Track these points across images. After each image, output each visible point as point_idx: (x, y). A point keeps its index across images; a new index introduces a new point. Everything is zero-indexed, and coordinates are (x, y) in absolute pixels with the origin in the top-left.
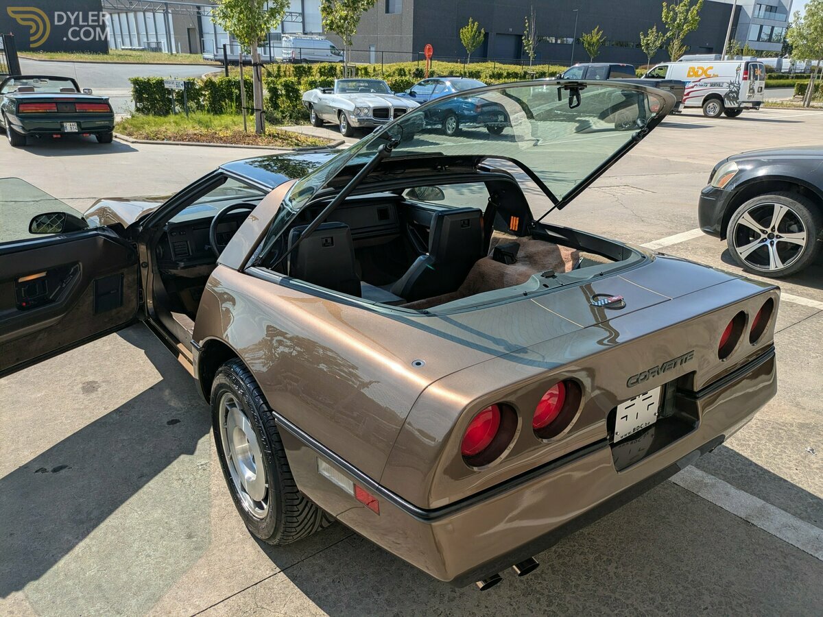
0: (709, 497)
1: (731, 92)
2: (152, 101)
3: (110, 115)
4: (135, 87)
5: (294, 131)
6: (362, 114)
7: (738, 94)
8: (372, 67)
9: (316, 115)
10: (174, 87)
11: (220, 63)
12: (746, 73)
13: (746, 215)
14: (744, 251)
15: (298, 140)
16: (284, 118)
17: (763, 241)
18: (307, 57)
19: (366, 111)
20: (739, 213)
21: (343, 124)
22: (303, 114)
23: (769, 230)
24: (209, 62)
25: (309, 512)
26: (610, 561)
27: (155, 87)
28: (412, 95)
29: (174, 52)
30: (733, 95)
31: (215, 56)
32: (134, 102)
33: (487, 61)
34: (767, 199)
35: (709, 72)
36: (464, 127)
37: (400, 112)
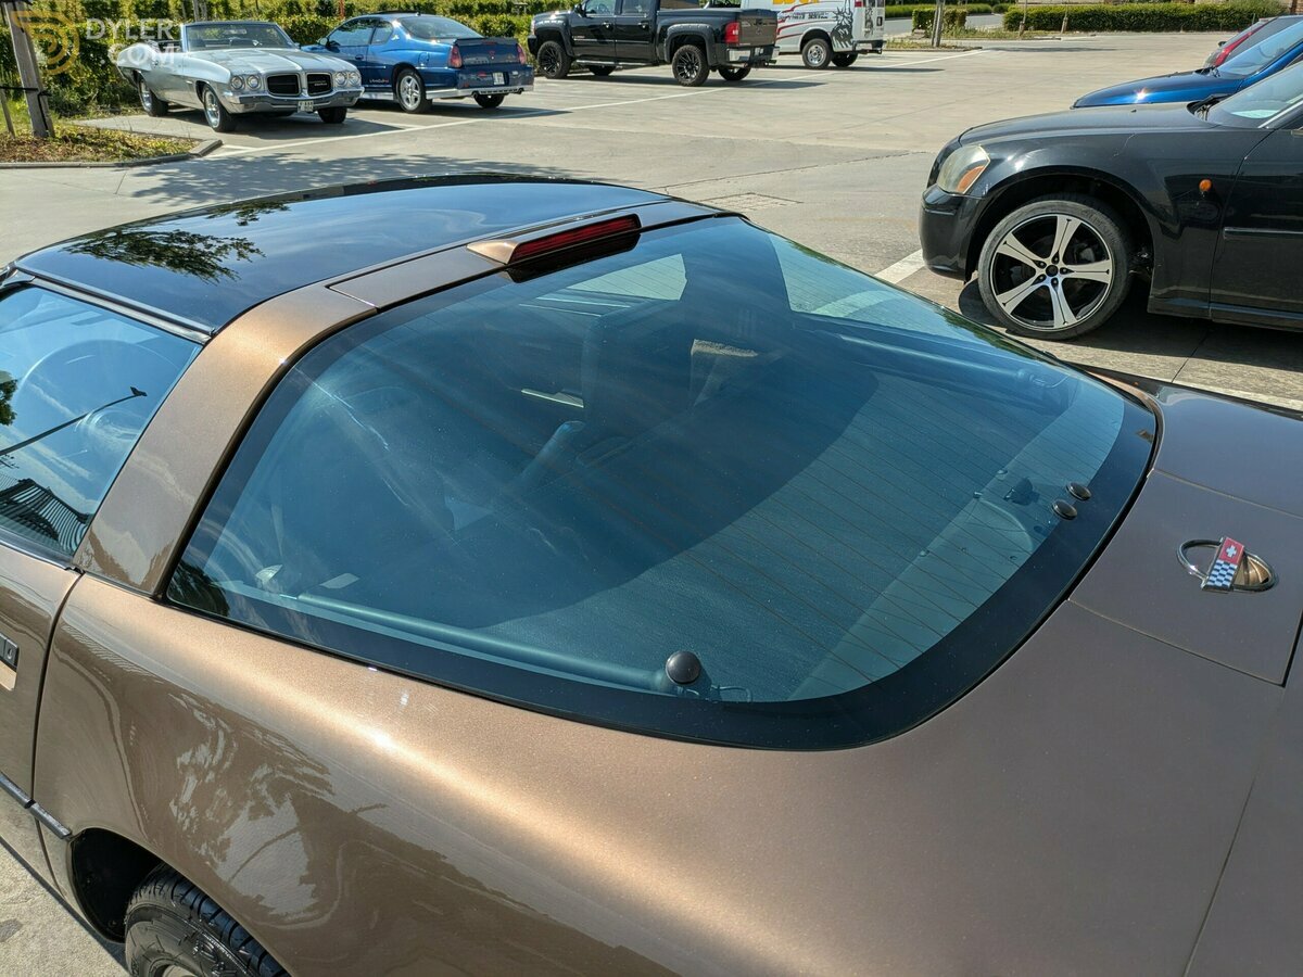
1: (840, 26)
5: (114, 127)
6: (247, 88)
7: (850, 30)
9: (153, 96)
13: (1011, 238)
14: (1010, 300)
15: (128, 146)
16: (86, 102)
17: (1038, 280)
19: (254, 81)
20: (997, 236)
21: (212, 108)
22: (126, 92)
23: (1048, 261)
28: (333, 47)
34: (1044, 208)
36: (436, 96)
37: (320, 82)
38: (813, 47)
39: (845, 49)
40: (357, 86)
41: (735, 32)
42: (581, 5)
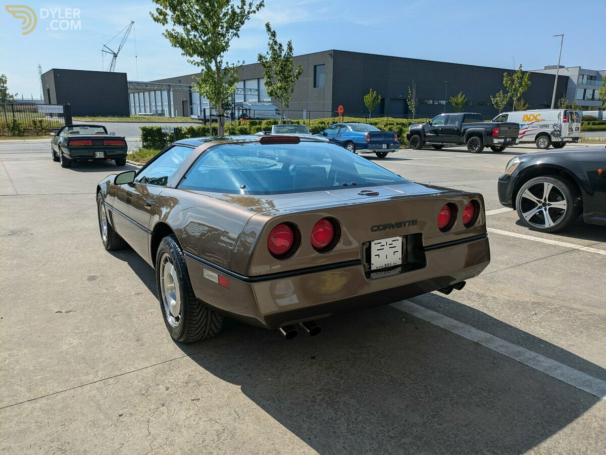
0: (457, 333)
1: (555, 131)
2: (154, 141)
3: (125, 147)
4: (143, 132)
8: (303, 121)
10: (167, 131)
11: (201, 121)
12: (565, 118)
13: (527, 191)
14: (528, 216)
17: (539, 208)
18: (259, 117)
20: (522, 191)
23: (543, 201)
24: (195, 121)
25: (202, 315)
26: (383, 357)
27: (156, 132)
28: (325, 135)
29: (173, 116)
30: (557, 133)
31: (198, 116)
32: (142, 142)
33: (383, 117)
34: (538, 180)
35: (538, 118)
38: (541, 140)
39: (558, 140)
41: (497, 132)
42: (430, 122)
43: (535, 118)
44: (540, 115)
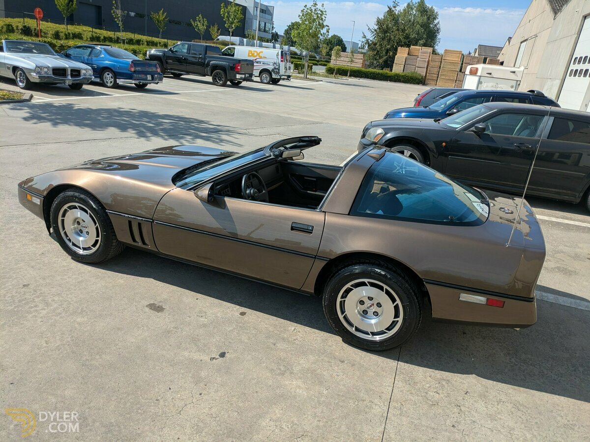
1: (275, 68)
6: (43, 73)
7: (279, 70)
12: (282, 58)
19: (46, 70)
21: (21, 79)
28: (68, 56)
30: (277, 70)
34: (400, 148)
35: (261, 55)
36: (120, 82)
37: (76, 72)
38: (264, 75)
39: (277, 77)
40: (91, 76)
41: (239, 67)
42: (171, 48)
43: (258, 54)
44: (262, 52)
